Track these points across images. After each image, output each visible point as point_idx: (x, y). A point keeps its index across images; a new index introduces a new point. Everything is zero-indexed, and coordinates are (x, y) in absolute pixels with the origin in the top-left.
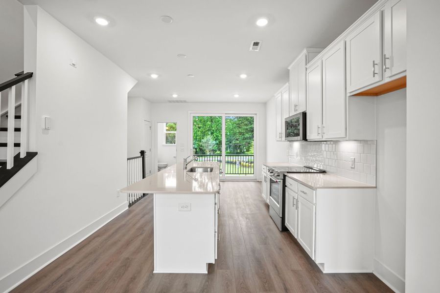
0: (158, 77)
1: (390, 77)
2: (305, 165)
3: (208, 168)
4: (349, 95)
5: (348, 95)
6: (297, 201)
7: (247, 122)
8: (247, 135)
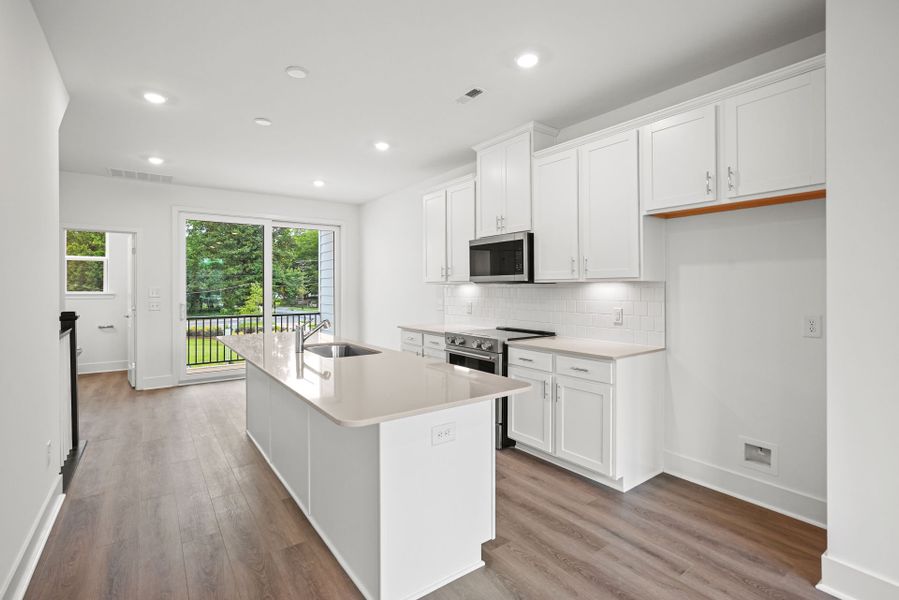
0: (165, 104)
1: (730, 198)
2: (500, 326)
3: (331, 344)
4: (646, 213)
5: (644, 213)
6: (555, 387)
7: (231, 241)
8: (231, 269)
